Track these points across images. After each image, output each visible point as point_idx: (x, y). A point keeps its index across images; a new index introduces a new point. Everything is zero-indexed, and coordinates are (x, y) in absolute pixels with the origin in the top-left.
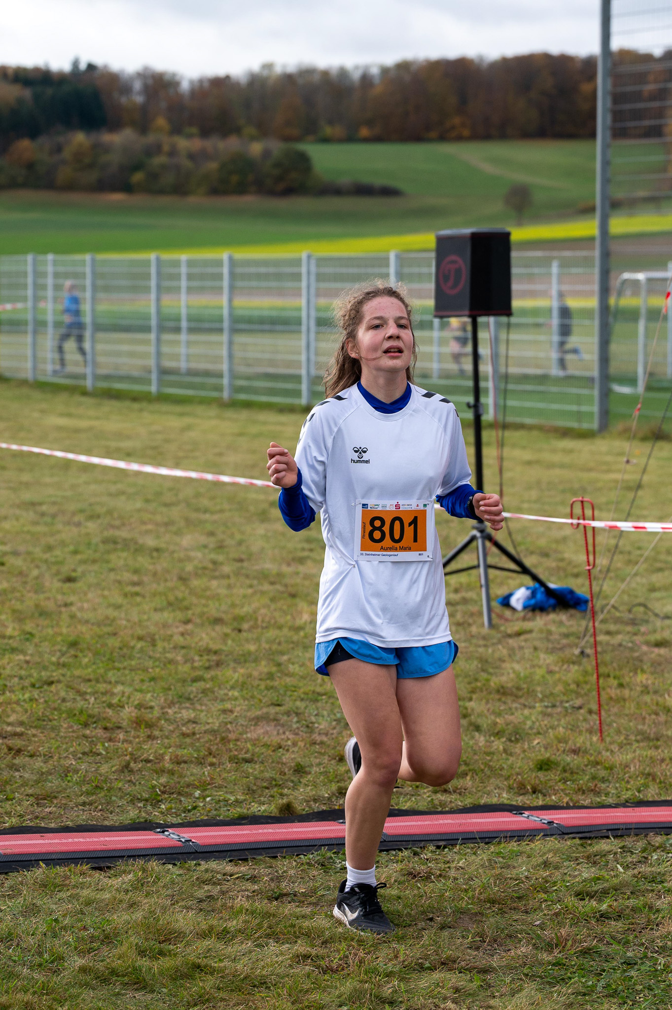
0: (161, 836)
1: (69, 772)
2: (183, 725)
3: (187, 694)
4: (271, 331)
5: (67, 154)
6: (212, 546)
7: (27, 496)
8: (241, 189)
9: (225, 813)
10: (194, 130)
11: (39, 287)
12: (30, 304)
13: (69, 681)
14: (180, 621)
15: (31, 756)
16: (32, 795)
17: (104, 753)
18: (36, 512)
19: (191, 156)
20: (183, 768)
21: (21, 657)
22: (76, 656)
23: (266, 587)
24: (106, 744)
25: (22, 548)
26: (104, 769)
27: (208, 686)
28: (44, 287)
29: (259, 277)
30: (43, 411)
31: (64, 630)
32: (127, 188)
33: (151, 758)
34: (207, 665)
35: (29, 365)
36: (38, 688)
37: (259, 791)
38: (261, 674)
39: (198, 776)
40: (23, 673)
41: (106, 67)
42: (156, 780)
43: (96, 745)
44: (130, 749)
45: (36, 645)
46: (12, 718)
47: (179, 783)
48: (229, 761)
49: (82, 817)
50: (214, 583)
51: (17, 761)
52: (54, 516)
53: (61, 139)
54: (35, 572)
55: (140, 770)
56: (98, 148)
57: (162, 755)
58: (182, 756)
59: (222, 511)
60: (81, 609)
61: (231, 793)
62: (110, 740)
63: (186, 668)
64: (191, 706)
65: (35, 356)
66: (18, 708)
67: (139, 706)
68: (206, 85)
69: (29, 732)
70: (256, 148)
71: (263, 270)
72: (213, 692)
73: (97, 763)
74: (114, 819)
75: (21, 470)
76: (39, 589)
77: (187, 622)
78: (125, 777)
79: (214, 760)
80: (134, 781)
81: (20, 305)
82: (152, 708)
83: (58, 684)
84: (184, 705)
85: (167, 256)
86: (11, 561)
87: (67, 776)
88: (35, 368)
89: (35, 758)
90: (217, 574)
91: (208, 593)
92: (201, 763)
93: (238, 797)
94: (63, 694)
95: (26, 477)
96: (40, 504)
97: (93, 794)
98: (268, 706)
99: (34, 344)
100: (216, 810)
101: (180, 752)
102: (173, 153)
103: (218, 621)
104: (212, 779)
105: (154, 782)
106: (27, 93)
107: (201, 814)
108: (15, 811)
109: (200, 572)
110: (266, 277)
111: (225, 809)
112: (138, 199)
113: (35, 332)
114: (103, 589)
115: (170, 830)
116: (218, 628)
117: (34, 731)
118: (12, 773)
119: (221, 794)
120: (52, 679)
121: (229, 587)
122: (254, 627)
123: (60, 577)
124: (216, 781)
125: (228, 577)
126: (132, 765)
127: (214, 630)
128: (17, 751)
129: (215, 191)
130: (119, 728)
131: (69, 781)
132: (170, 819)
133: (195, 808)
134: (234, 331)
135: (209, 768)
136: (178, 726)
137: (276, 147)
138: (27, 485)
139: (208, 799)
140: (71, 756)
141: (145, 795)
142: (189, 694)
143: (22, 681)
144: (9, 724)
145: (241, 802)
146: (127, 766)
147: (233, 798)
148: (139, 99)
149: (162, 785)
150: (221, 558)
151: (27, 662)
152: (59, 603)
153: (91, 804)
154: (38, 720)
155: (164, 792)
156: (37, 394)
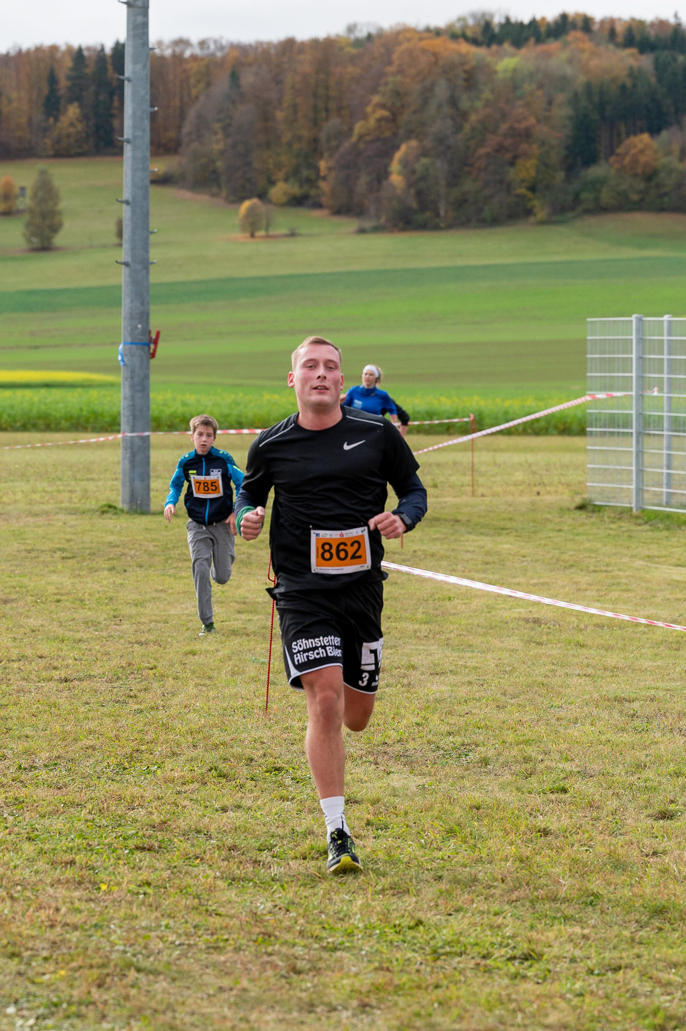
7: (612, 688)
13: (646, 967)
18: (622, 712)
21: (578, 930)
22: (660, 929)
25: (596, 767)
28: (660, 365)
30: (651, 558)
31: (649, 891)
36: (598, 975)
40: (578, 953)
45: (602, 912)
52: (650, 719)
54: (613, 804)
60: (679, 860)
65: (641, 473)
66: (562, 1004)
76: (617, 829)
83: (628, 970)
86: (577, 785)
88: (640, 491)
94: (635, 985)
95: (614, 659)
120: (620, 963)
123: (650, 811)
143: (574, 965)
151: (585, 937)
152: (646, 851)
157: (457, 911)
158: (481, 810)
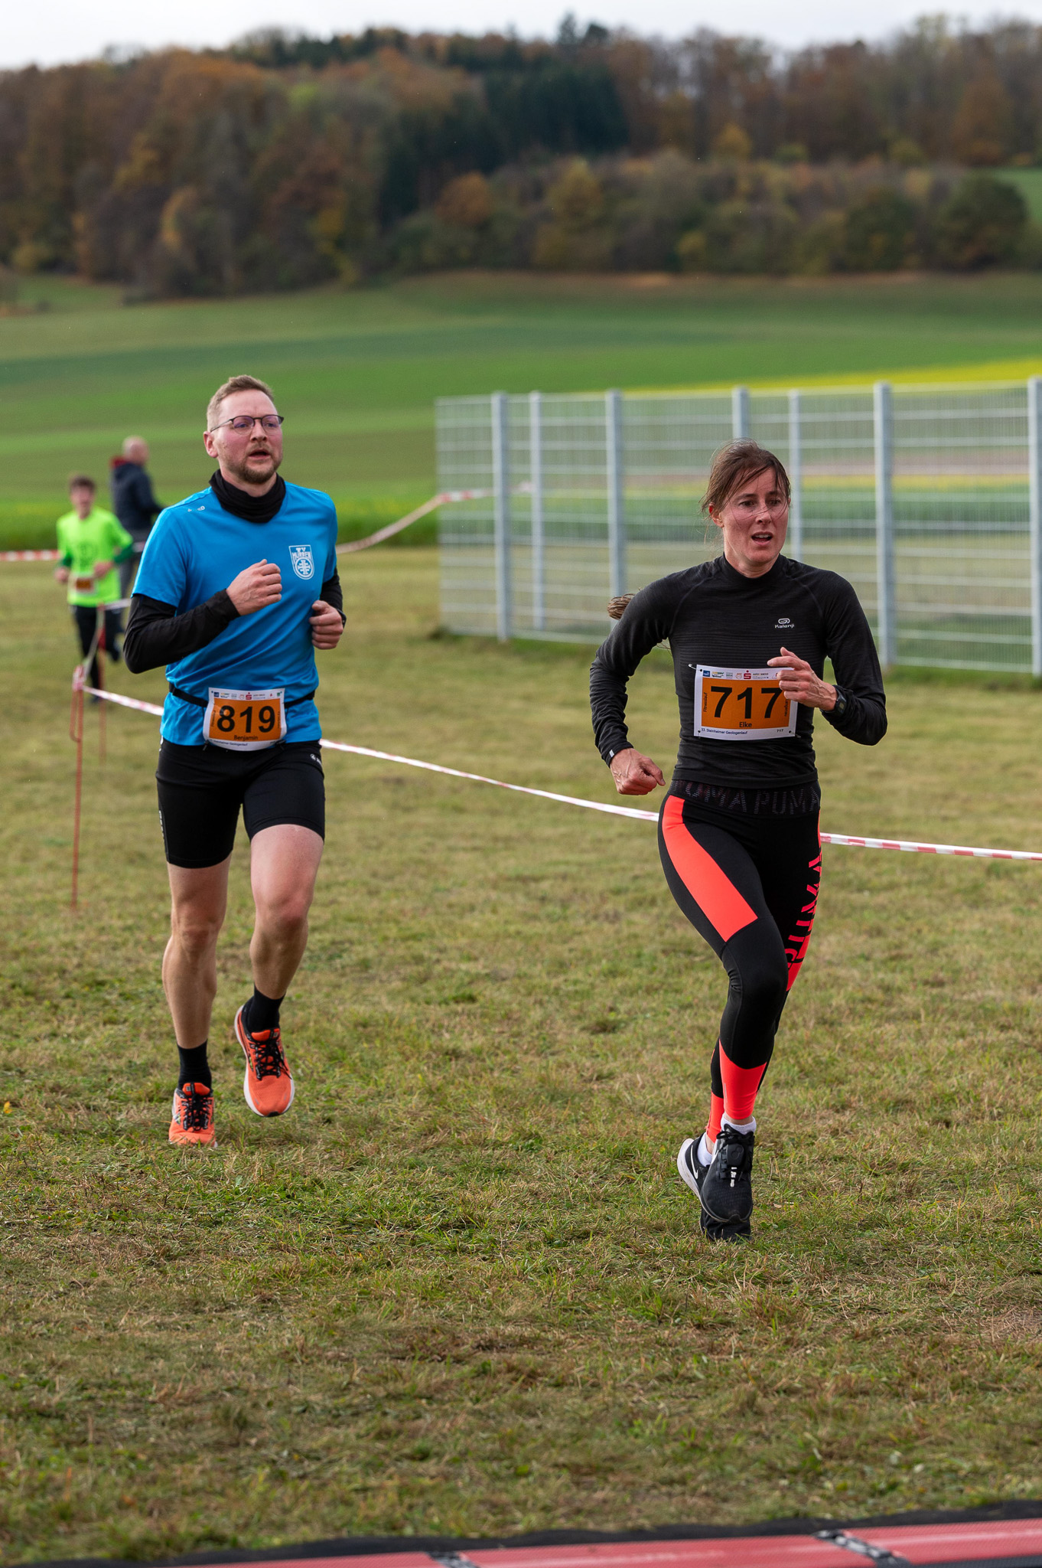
0: (829, 1547)
1: (636, 1415)
2: (853, 1316)
3: (853, 1254)
4: (966, 533)
5: (553, 201)
6: (878, 956)
7: (510, 864)
8: (891, 263)
9: (951, 1498)
10: (798, 149)
11: (514, 457)
12: (497, 491)
13: (620, 1232)
14: (827, 1107)
15: (558, 1386)
16: (564, 1466)
17: (701, 1376)
18: (527, 894)
19: (793, 200)
20: (861, 1406)
21: (521, 1184)
22: (629, 1181)
23: (993, 1035)
24: (704, 1358)
25: (507, 967)
26: (704, 1409)
27: (895, 1236)
28: (525, 456)
29: (939, 427)
30: (528, 698)
31: (601, 1129)
32: (670, 263)
33: (797, 1384)
34: (889, 1193)
35: (499, 608)
36: (559, 1246)
37: (1019, 1451)
38: (997, 1210)
39: (895, 1421)
40: (527, 1215)
41: (623, 29)
42: (811, 1432)
43: (684, 1360)
44: (752, 1368)
45: (549, 1159)
46: (512, 1311)
47: (857, 1436)
48: (953, 1389)
49: (666, 1509)
50: (890, 1029)
51: (529, 1396)
52: (564, 904)
53: (542, 172)
54: (536, 1014)
55: (777, 1411)
56: (613, 188)
57: (820, 1381)
58: (858, 1380)
59: (892, 887)
60: (631, 1086)
61: (963, 1455)
62: (712, 1350)
63: (849, 1200)
64: (865, 1278)
65: (508, 591)
66: (524, 1288)
67: (762, 1280)
68: (819, 61)
69: (550, 1336)
70: (918, 182)
71: (948, 414)
72: (906, 1248)
73: (688, 1398)
74: (733, 1513)
75: (494, 813)
76: (546, 1048)
77: (843, 1107)
78: (747, 1424)
79: (923, 1387)
80: (767, 1433)
81: (477, 494)
82: (787, 1282)
83: (597, 1238)
84: (850, 1276)
85: (760, 392)
86: (487, 992)
87: (631, 1425)
88: (508, 615)
89: (565, 1389)
90: (893, 1010)
91: (880, 1049)
92: (897, 1395)
93: (979, 1463)
94: (608, 1256)
95: (505, 827)
96: (537, 879)
97: (686, 1461)
98: (1020, 1274)
99: (507, 568)
100: (935, 1490)
101: (851, 1373)
102: (758, 193)
103: (902, 1105)
104: (924, 1426)
105: (808, 1435)
106: (475, 86)
107: (908, 1500)
108: (534, 1497)
109: (860, 1007)
110: (955, 427)
111: (954, 1487)
112: (692, 285)
113: (508, 545)
114: (672, 1046)
115: (848, 1534)
116: (902, 1118)
117: (558, 1334)
118: (521, 1419)
119: (942, 1458)
120: (586, 1227)
121: (919, 1035)
122: (976, 1115)
123: (585, 1023)
124: (930, 1430)
125: (916, 1017)
126: (760, 1400)
127: (897, 1124)
128: (529, 1376)
129: (840, 267)
130: (727, 1324)
131: (636, 1436)
132: (846, 1511)
133: (893, 1486)
134: (897, 534)
135: (913, 1404)
136: (843, 1318)
137: (958, 178)
138: (508, 842)
139: (918, 1468)
140: (636, 1385)
141: (793, 1463)
142: (859, 1253)
143: (526, 1233)
144: (508, 1321)
145: (984, 1474)
146: (751, 1403)
147: (966, 1466)
148: (690, 92)
149: (821, 1441)
150: (899, 979)
151: (535, 1194)
152: (586, 1075)
153: (683, 1481)
154: (565, 1310)
155: (829, 1456)
156: (515, 666)
157: (360, 1163)
158: (370, 1029)
